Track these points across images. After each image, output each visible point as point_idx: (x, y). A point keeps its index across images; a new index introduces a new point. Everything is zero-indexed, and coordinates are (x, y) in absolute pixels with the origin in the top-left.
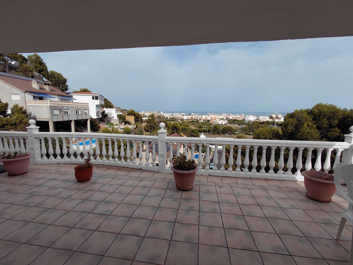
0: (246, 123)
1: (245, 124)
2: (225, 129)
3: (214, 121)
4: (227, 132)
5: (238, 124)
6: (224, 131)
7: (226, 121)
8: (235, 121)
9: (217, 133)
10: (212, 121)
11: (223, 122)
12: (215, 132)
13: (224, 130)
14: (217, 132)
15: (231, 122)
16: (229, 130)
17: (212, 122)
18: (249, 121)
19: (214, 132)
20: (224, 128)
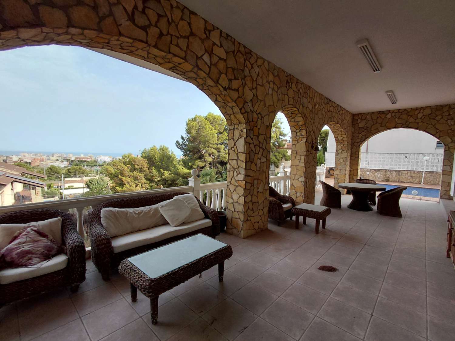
0: (100, 164)
1: (99, 166)
2: (70, 171)
3: (42, 162)
4: (76, 175)
5: (87, 166)
6: (70, 174)
7: (65, 162)
8: (81, 162)
9: (56, 178)
10: (37, 164)
11: (61, 164)
12: (51, 176)
13: (68, 173)
14: (55, 176)
15: (75, 163)
16: (79, 172)
17: (39, 164)
18: (105, 162)
19: (50, 178)
20: (68, 170)
